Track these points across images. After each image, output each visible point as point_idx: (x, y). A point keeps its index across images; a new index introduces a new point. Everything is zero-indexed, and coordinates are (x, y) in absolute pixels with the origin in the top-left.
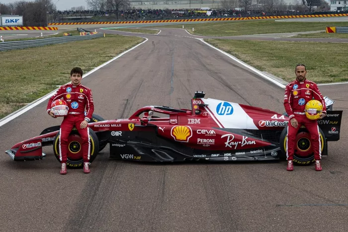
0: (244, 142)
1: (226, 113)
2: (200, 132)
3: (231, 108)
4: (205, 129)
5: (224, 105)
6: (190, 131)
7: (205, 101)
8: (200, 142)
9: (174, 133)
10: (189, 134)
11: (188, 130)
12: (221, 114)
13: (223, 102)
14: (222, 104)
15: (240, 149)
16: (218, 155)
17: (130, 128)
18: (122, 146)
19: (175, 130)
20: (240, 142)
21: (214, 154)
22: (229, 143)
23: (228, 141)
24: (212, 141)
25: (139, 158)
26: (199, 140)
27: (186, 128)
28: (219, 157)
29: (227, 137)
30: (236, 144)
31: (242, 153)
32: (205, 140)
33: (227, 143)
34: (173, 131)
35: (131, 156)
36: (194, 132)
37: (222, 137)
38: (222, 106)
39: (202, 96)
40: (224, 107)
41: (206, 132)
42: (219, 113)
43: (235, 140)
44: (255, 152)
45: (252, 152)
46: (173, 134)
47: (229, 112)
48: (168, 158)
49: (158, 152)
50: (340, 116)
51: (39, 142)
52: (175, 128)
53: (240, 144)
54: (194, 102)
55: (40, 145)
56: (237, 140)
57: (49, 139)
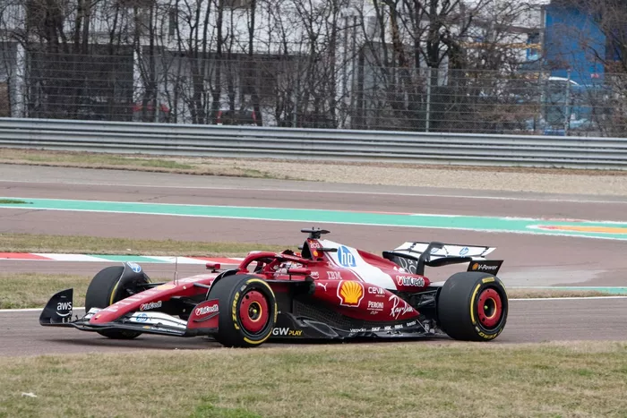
0: (406, 308)
1: (349, 263)
2: (371, 291)
3: (351, 255)
5: (344, 251)
6: (362, 290)
8: (370, 306)
9: (342, 293)
10: (360, 294)
11: (360, 288)
12: (345, 266)
14: (342, 250)
15: (400, 319)
16: (378, 329)
19: (343, 287)
21: (375, 327)
22: (395, 309)
23: (394, 306)
25: (299, 333)
26: (370, 303)
27: (357, 284)
28: (380, 331)
29: (393, 299)
31: (400, 327)
32: (375, 304)
34: (341, 288)
35: (284, 331)
36: (366, 291)
38: (342, 253)
39: (318, 234)
40: (345, 254)
41: (376, 291)
42: (342, 263)
46: (340, 294)
47: (352, 263)
48: (333, 333)
49: (315, 324)
50: (498, 269)
51: (215, 305)
52: (343, 283)
53: (402, 311)
54: (312, 245)
55: (217, 309)
56: (401, 305)
57: (153, 305)
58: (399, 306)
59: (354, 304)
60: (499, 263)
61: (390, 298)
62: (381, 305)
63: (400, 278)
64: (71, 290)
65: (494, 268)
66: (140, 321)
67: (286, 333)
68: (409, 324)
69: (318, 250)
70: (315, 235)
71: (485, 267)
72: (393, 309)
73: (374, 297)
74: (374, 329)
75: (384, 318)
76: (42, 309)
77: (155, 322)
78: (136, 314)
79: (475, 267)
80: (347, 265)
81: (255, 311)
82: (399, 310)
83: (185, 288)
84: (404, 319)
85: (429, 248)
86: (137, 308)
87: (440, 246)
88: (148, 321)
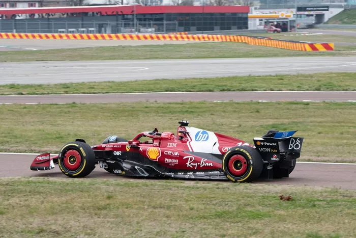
0: (203, 164)
1: (202, 139)
2: (167, 153)
3: (207, 135)
4: (171, 151)
5: (202, 133)
6: (159, 152)
7: (188, 129)
8: (166, 161)
10: (158, 154)
11: (158, 151)
12: (198, 140)
13: (202, 130)
14: (201, 132)
15: (200, 169)
16: (183, 173)
17: (127, 148)
18: (113, 162)
20: (199, 164)
21: (180, 172)
22: (190, 164)
23: (189, 162)
24: (176, 161)
26: (166, 159)
28: (183, 175)
29: (188, 159)
30: (196, 164)
31: (201, 173)
32: (170, 160)
33: (188, 164)
34: (148, 151)
36: (163, 153)
37: (184, 158)
38: (200, 134)
39: (186, 124)
40: (202, 135)
41: (171, 154)
42: (197, 139)
43: (194, 162)
44: (212, 172)
45: (210, 173)
46: (148, 154)
47: (205, 139)
48: (145, 174)
56: (196, 162)
59: (154, 159)
65: (274, 144)
67: (120, 173)
71: (266, 144)
73: (169, 157)
79: (258, 143)
82: (194, 165)
84: (204, 169)
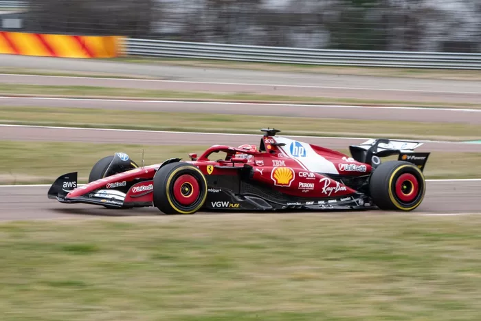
0: (338, 188)
1: (300, 154)
2: (302, 174)
3: (303, 148)
5: (296, 146)
6: (292, 174)
7: (277, 139)
8: (301, 186)
9: (275, 176)
10: (291, 177)
11: (291, 173)
12: (295, 156)
13: (294, 142)
15: (333, 195)
16: (312, 203)
17: (208, 171)
18: (217, 191)
19: (276, 172)
20: (335, 188)
21: (309, 201)
22: (326, 188)
23: (325, 186)
25: (237, 206)
26: (300, 184)
27: (288, 170)
28: (312, 205)
29: (324, 181)
31: (334, 201)
32: (306, 185)
34: (274, 173)
35: (225, 204)
36: (297, 175)
38: (294, 147)
40: (297, 148)
41: (307, 175)
42: (294, 154)
44: (344, 200)
46: (273, 177)
47: (303, 154)
48: (267, 206)
49: (253, 199)
50: (426, 159)
51: (150, 185)
52: (276, 169)
53: (334, 190)
54: (267, 141)
55: (152, 188)
56: (333, 185)
57: (118, 184)
58: (330, 186)
59: (285, 184)
60: (427, 155)
61: (321, 181)
62: (312, 186)
63: (343, 165)
64: (76, 173)
65: (423, 158)
66: (101, 196)
67: (227, 206)
68: (342, 200)
69: (272, 145)
70: (271, 134)
71: (413, 157)
72: (324, 189)
73: (304, 180)
74: (308, 203)
75: (316, 194)
76: (51, 185)
77: (110, 197)
78: (100, 191)
79: (404, 157)
80: (297, 156)
81: (187, 189)
82: (331, 189)
83: (147, 172)
84: (338, 196)
85: (377, 143)
86: (104, 187)
87: (386, 141)
88: (107, 196)
